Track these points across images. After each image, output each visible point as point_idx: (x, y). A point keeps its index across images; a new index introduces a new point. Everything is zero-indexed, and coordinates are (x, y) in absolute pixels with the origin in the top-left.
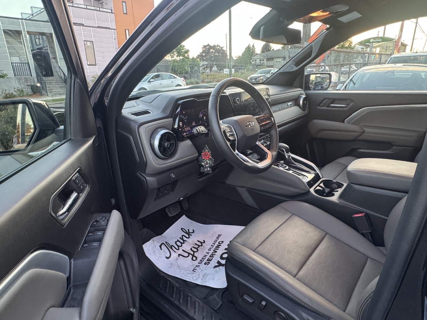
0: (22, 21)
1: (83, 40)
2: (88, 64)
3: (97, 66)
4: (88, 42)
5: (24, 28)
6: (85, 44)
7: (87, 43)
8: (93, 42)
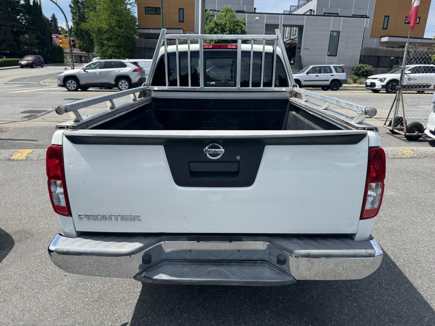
0: (282, 15)
1: (331, 30)
2: (329, 54)
3: (337, 57)
4: (334, 32)
5: (281, 22)
6: (331, 34)
7: (333, 34)
8: (340, 32)
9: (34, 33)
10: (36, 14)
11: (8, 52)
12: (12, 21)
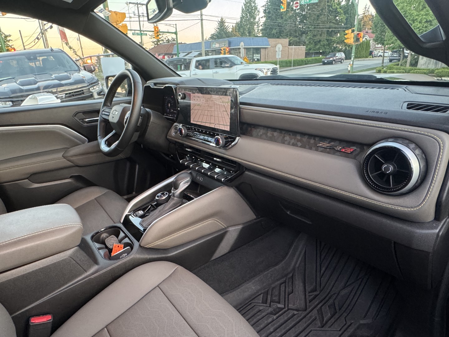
10: (351, 13)
11: (321, 51)
12: (329, 23)
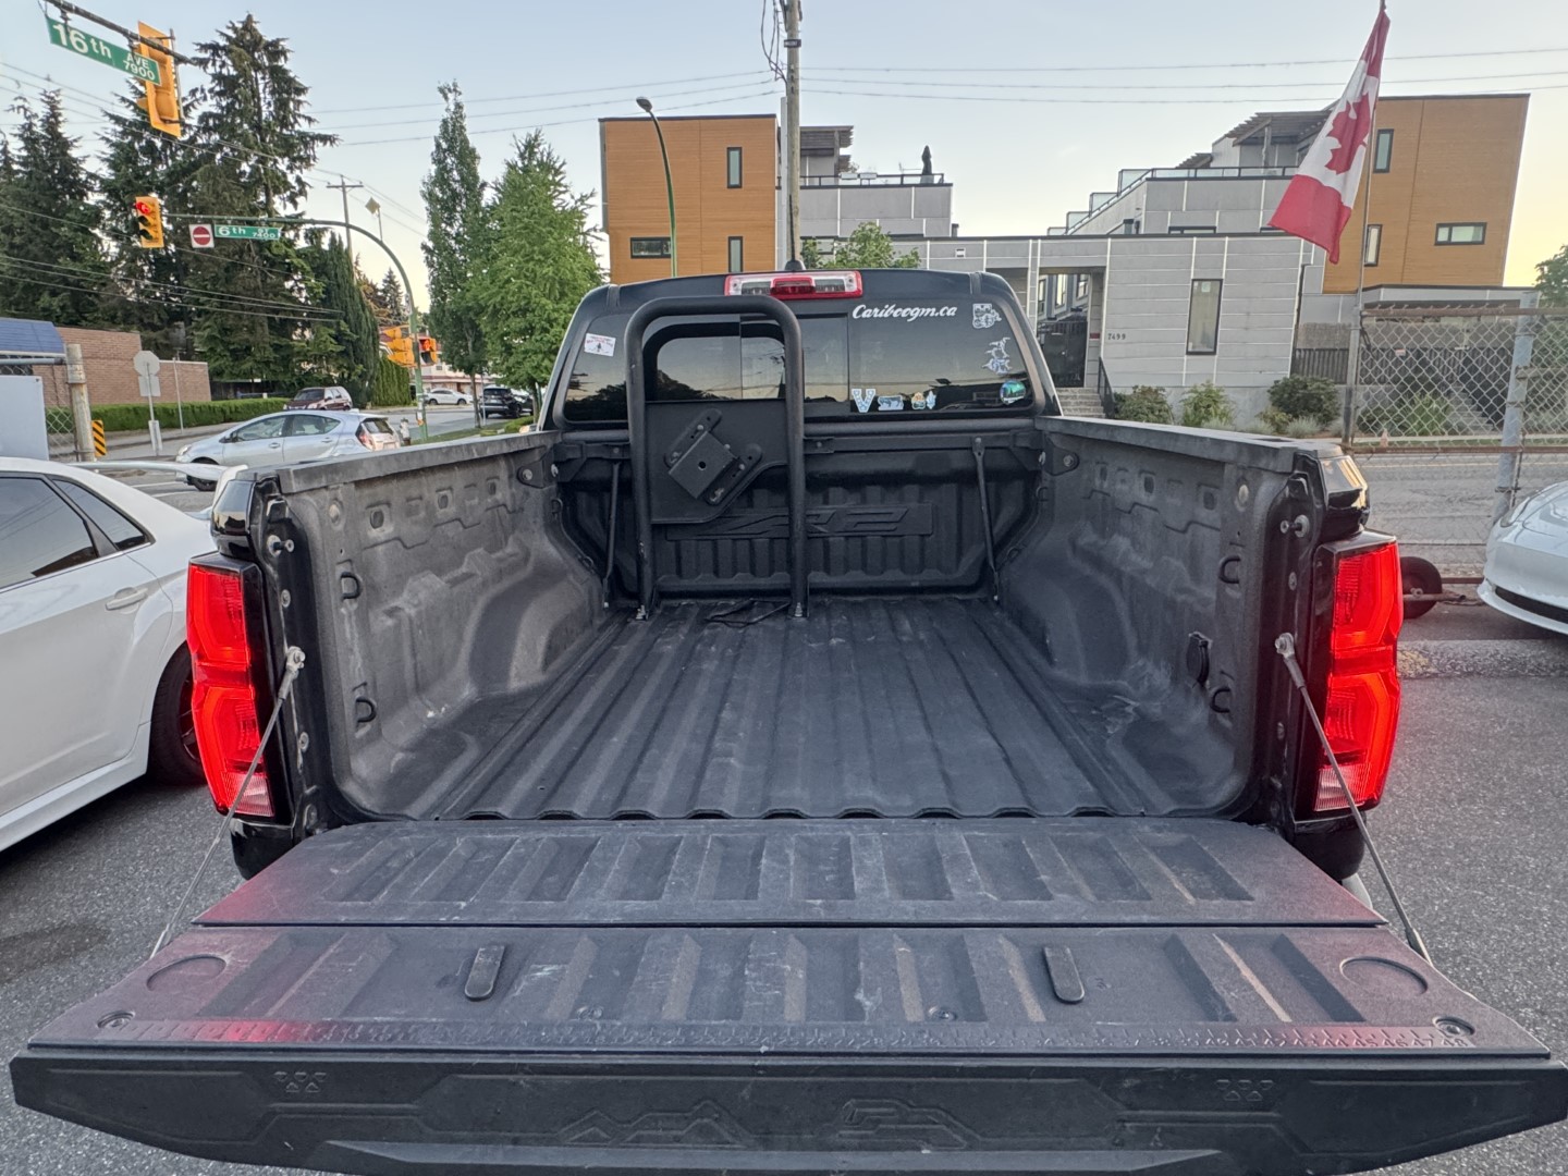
0: (1035, 242)
1: (1192, 277)
2: (1190, 349)
3: (1216, 357)
4: (1204, 283)
5: (1034, 261)
6: (1195, 288)
7: (1200, 286)
8: (1221, 281)
9: (329, 325)
